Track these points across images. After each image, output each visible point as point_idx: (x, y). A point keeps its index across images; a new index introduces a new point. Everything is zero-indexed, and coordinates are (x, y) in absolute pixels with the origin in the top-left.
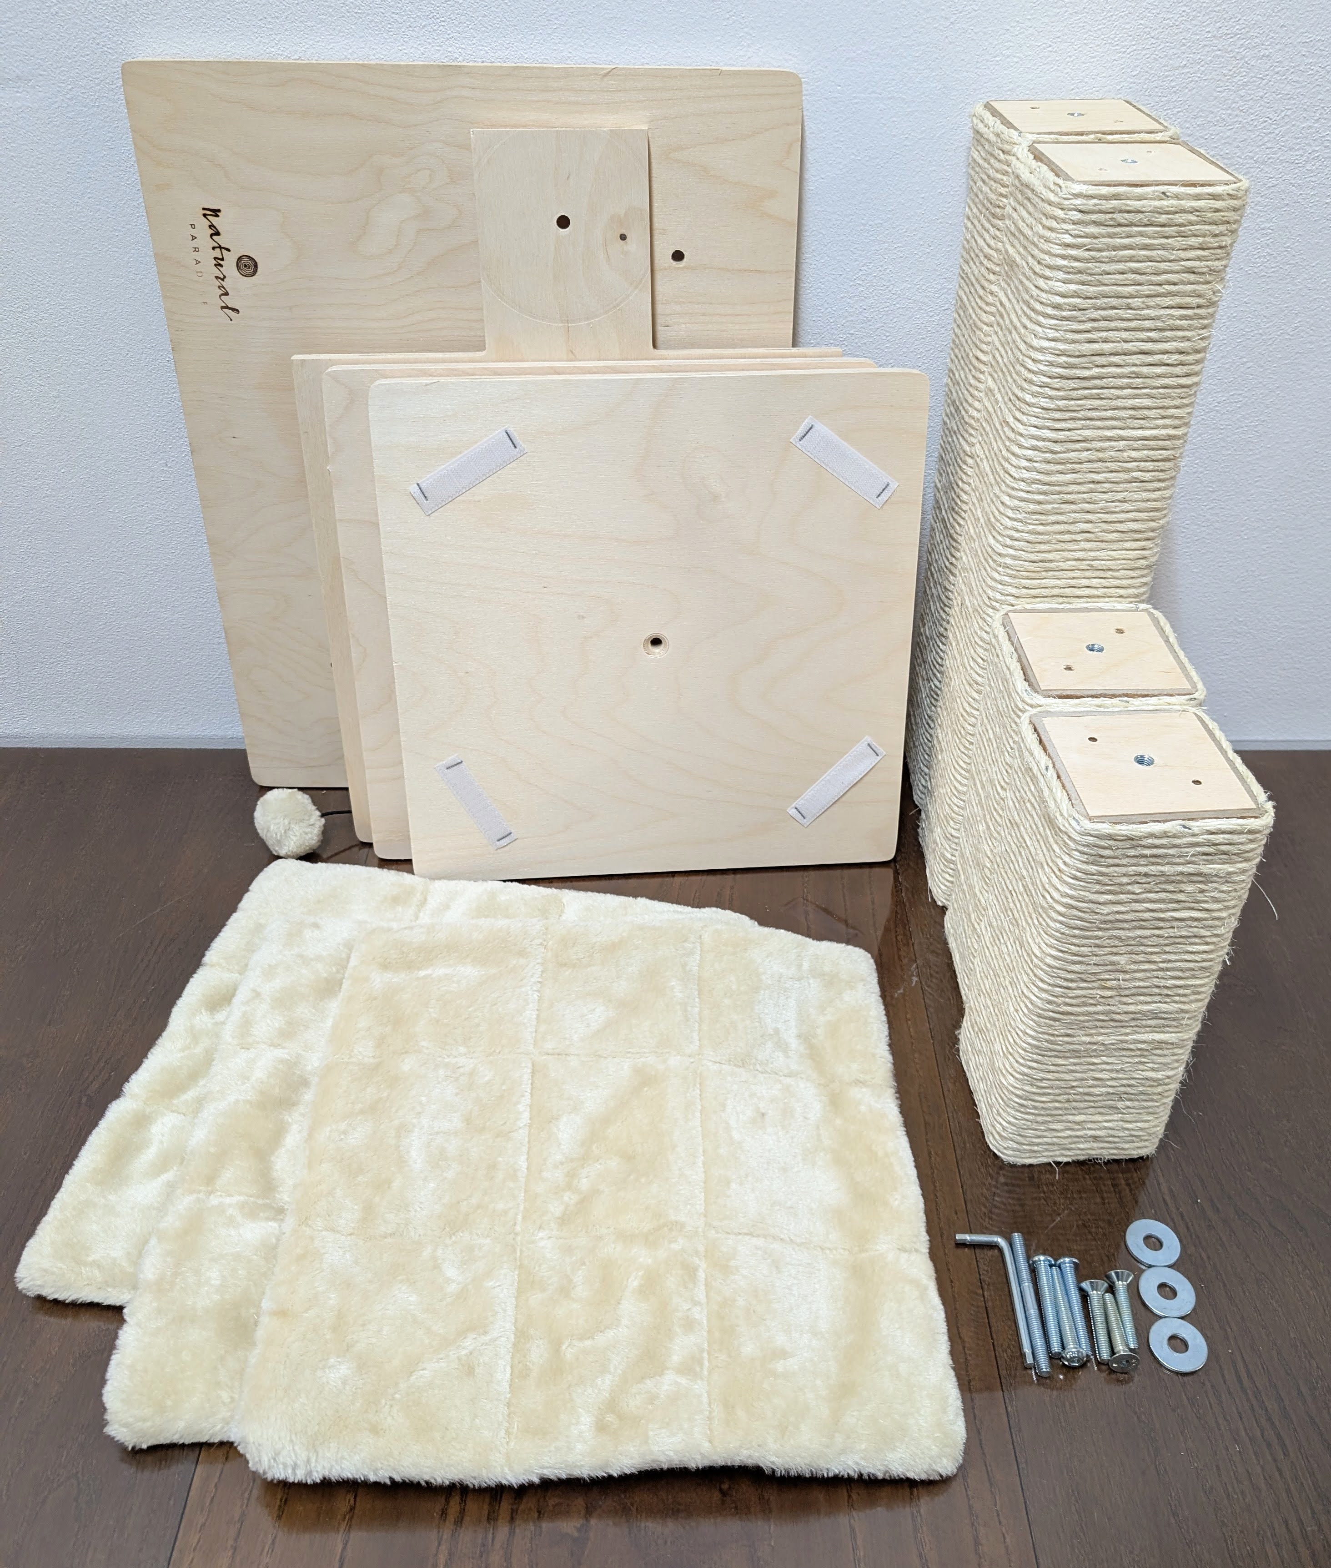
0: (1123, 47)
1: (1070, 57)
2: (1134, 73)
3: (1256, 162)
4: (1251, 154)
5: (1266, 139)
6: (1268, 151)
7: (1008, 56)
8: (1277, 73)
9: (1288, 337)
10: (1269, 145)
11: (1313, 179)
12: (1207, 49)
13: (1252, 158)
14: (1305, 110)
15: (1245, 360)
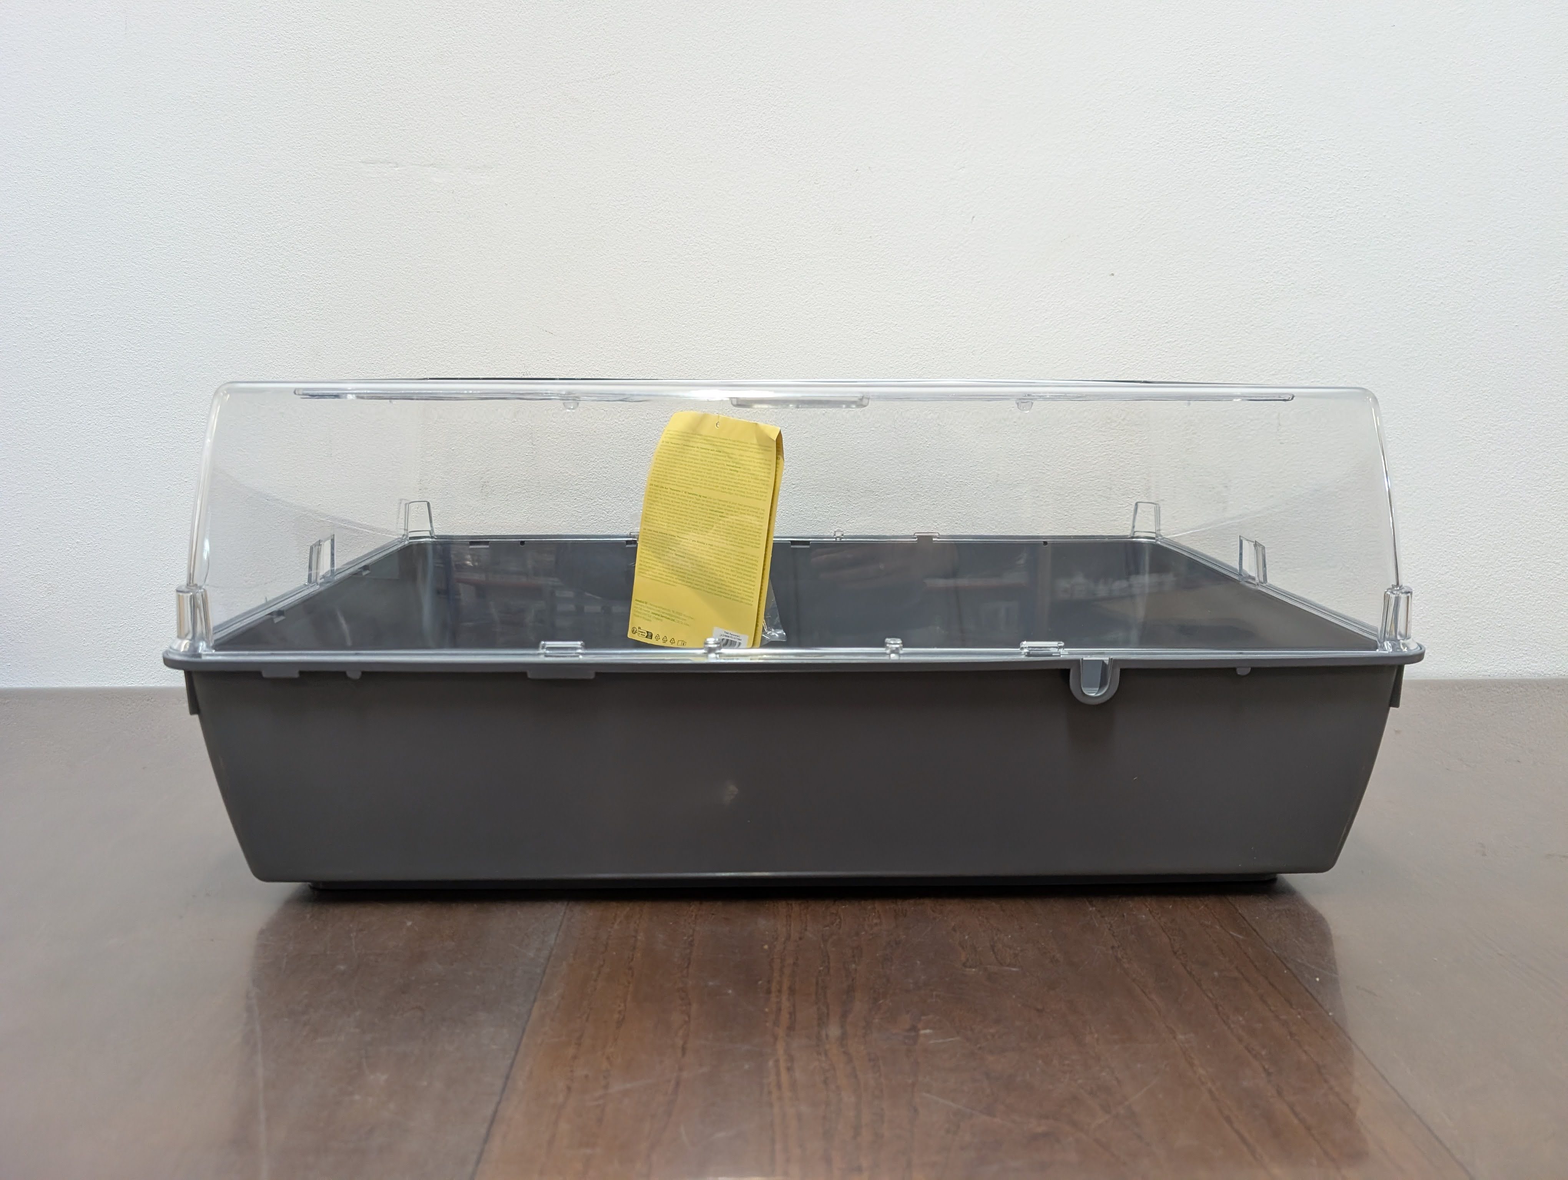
0: (1205, 144)
1: (1171, 150)
2: (1215, 160)
3: (1303, 216)
4: (1298, 212)
5: (1307, 202)
6: (1309, 209)
7: (1132, 150)
8: (1307, 159)
9: (1345, 338)
10: (1309, 205)
11: (1343, 228)
12: (1259, 145)
13: (1299, 214)
14: (1329, 183)
15: (1317, 355)
